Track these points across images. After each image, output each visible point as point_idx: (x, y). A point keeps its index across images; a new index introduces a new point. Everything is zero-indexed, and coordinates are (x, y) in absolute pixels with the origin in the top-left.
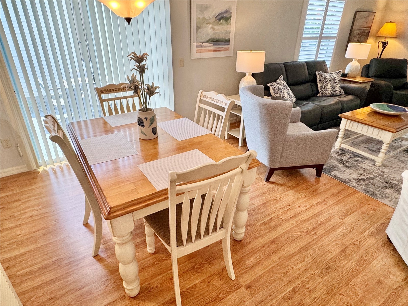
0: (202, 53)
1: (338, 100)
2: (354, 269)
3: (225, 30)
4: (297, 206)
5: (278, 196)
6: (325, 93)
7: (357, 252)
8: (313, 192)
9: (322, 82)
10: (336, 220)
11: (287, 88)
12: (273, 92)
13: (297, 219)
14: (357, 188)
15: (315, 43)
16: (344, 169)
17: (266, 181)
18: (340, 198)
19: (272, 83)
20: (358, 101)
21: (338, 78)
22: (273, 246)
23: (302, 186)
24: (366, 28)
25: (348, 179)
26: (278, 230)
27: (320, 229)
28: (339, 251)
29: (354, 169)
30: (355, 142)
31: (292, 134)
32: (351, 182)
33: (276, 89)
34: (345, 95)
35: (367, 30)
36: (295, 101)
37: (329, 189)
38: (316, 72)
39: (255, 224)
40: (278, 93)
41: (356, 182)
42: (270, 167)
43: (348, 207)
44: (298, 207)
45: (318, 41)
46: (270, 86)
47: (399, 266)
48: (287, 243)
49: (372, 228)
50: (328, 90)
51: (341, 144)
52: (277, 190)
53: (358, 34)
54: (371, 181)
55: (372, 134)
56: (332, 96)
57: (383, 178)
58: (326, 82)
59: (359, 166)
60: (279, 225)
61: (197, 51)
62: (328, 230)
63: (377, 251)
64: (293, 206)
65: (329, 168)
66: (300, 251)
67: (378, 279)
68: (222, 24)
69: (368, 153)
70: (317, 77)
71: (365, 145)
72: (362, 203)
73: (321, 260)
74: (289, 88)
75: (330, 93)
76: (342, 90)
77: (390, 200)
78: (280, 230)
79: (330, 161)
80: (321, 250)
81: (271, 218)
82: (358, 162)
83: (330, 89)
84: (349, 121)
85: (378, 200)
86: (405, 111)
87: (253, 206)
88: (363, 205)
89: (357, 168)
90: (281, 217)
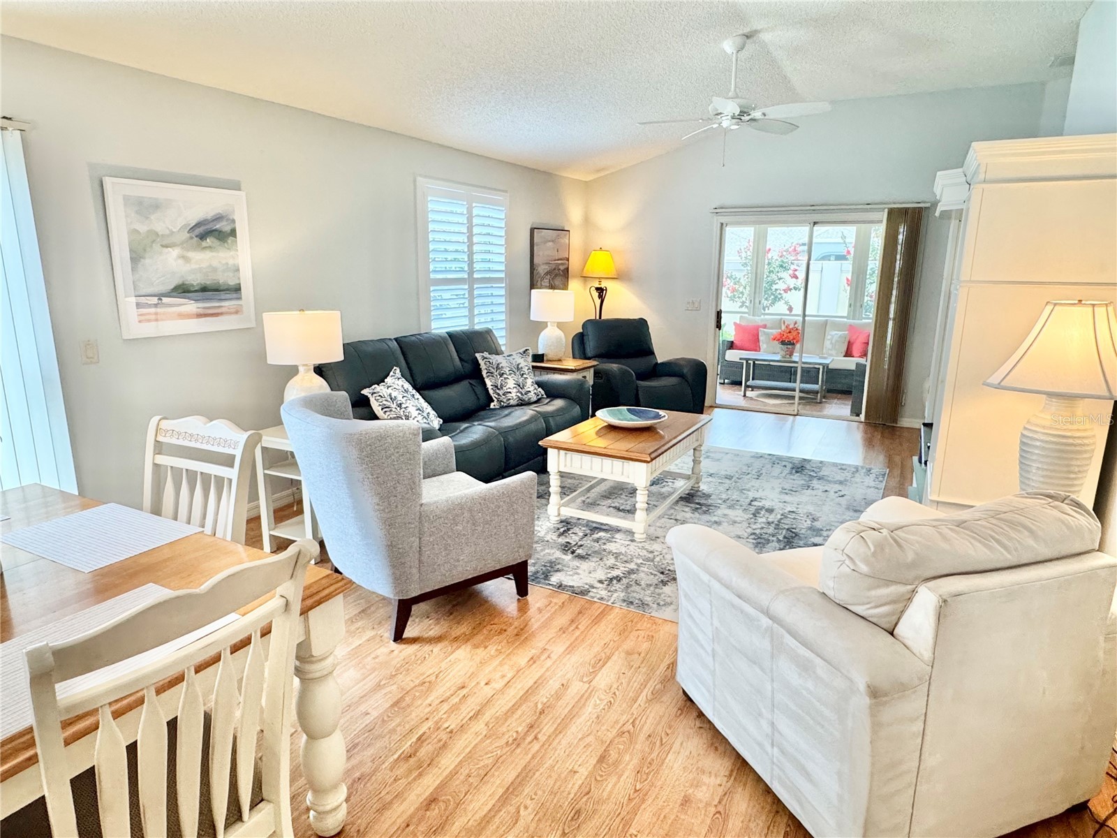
0: (159, 323)
1: (535, 412)
2: (631, 794)
3: (224, 262)
4: (483, 683)
5: (431, 671)
6: (505, 400)
7: (632, 748)
8: (517, 635)
9: (493, 376)
10: (577, 688)
11: (413, 395)
12: (380, 408)
13: (487, 716)
14: (608, 601)
15: (462, 292)
16: (576, 563)
17: (395, 641)
18: (577, 633)
19: (373, 387)
20: (576, 409)
21: (526, 363)
22: (434, 812)
23: (489, 627)
24: (559, 262)
25: (587, 584)
26: (443, 762)
27: (545, 722)
28: (593, 761)
29: (594, 559)
30: (588, 500)
31: (436, 499)
32: (594, 590)
33: (386, 400)
34: (548, 400)
35: (562, 264)
36: (441, 425)
37: (550, 619)
38: (477, 355)
39: (375, 771)
40: (394, 410)
41: (604, 586)
42: (397, 598)
43: (596, 649)
44: (486, 684)
45: (466, 287)
46: (369, 396)
47: (716, 749)
48: (469, 791)
49: (651, 682)
50: (510, 392)
51: (559, 509)
52: (427, 656)
53: (547, 274)
54: (633, 576)
55: (612, 473)
56: (522, 403)
57: (654, 565)
58: (501, 375)
59: (604, 550)
60: (445, 746)
61: (143, 318)
62: (563, 719)
63: (669, 732)
64: (473, 684)
65: (544, 568)
66: (505, 799)
67: (683, 794)
68: (210, 247)
69: (616, 516)
70: (480, 365)
71: (610, 501)
72: (623, 632)
73: (558, 801)
74: (418, 395)
75: (515, 397)
76: (540, 389)
77: (675, 608)
78: (448, 762)
79: (544, 553)
80: (555, 776)
81: (419, 739)
82: (603, 541)
83: (515, 390)
84: (562, 452)
85: (652, 614)
86: (658, 416)
87: (368, 720)
88: (626, 633)
89: (600, 555)
90: (446, 725)
